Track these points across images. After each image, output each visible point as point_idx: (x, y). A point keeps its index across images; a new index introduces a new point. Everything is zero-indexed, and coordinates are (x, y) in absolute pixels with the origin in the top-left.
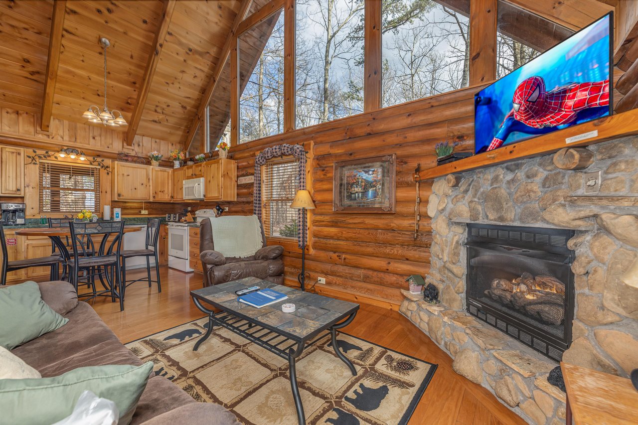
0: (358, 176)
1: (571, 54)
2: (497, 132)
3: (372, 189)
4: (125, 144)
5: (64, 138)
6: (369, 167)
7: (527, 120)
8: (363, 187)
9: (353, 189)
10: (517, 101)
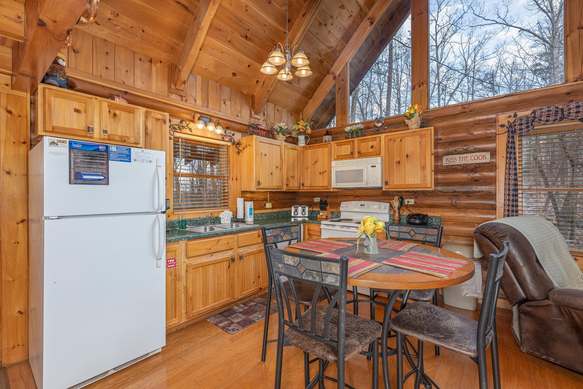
4: (253, 112)
5: (197, 102)
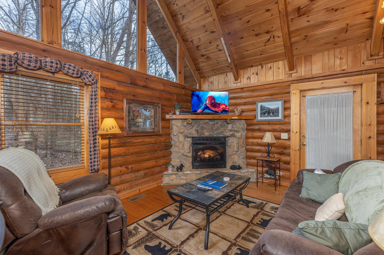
0: (140, 111)
1: (222, 96)
2: (201, 107)
3: (149, 121)
6: (147, 107)
7: (211, 107)
8: (144, 119)
9: (137, 120)
10: (208, 100)
